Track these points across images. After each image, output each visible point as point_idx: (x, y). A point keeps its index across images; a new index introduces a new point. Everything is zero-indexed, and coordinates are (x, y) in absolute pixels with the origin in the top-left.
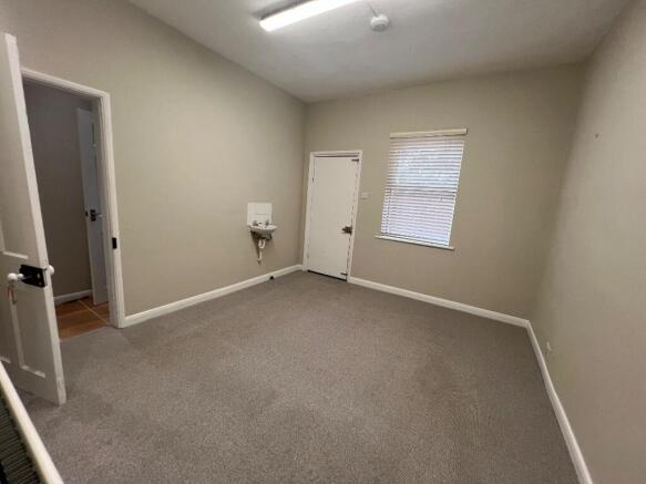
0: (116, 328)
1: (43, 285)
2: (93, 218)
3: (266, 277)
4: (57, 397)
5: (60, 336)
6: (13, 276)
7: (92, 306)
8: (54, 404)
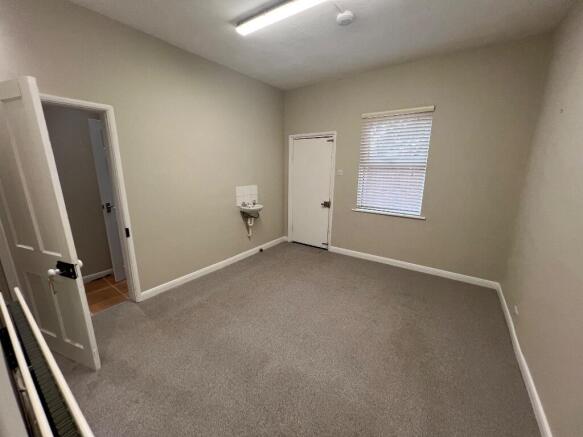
0: (135, 302)
1: (75, 278)
2: (109, 211)
3: (256, 250)
4: (94, 364)
5: (91, 310)
6: (52, 271)
7: (114, 283)
8: (92, 370)
